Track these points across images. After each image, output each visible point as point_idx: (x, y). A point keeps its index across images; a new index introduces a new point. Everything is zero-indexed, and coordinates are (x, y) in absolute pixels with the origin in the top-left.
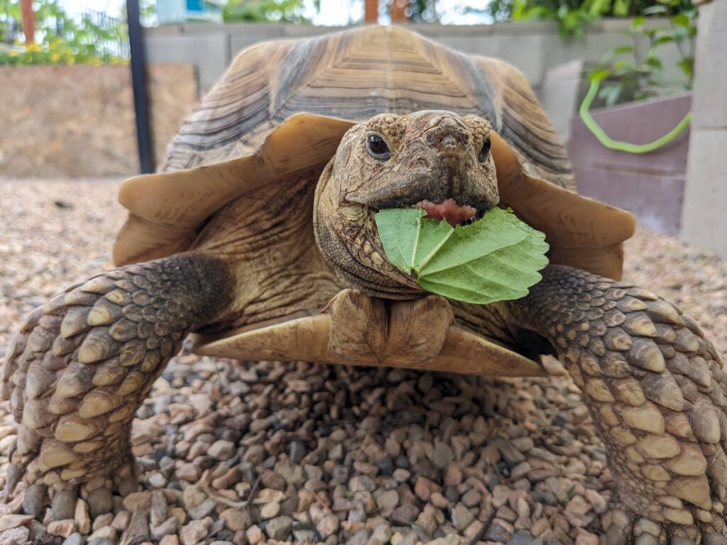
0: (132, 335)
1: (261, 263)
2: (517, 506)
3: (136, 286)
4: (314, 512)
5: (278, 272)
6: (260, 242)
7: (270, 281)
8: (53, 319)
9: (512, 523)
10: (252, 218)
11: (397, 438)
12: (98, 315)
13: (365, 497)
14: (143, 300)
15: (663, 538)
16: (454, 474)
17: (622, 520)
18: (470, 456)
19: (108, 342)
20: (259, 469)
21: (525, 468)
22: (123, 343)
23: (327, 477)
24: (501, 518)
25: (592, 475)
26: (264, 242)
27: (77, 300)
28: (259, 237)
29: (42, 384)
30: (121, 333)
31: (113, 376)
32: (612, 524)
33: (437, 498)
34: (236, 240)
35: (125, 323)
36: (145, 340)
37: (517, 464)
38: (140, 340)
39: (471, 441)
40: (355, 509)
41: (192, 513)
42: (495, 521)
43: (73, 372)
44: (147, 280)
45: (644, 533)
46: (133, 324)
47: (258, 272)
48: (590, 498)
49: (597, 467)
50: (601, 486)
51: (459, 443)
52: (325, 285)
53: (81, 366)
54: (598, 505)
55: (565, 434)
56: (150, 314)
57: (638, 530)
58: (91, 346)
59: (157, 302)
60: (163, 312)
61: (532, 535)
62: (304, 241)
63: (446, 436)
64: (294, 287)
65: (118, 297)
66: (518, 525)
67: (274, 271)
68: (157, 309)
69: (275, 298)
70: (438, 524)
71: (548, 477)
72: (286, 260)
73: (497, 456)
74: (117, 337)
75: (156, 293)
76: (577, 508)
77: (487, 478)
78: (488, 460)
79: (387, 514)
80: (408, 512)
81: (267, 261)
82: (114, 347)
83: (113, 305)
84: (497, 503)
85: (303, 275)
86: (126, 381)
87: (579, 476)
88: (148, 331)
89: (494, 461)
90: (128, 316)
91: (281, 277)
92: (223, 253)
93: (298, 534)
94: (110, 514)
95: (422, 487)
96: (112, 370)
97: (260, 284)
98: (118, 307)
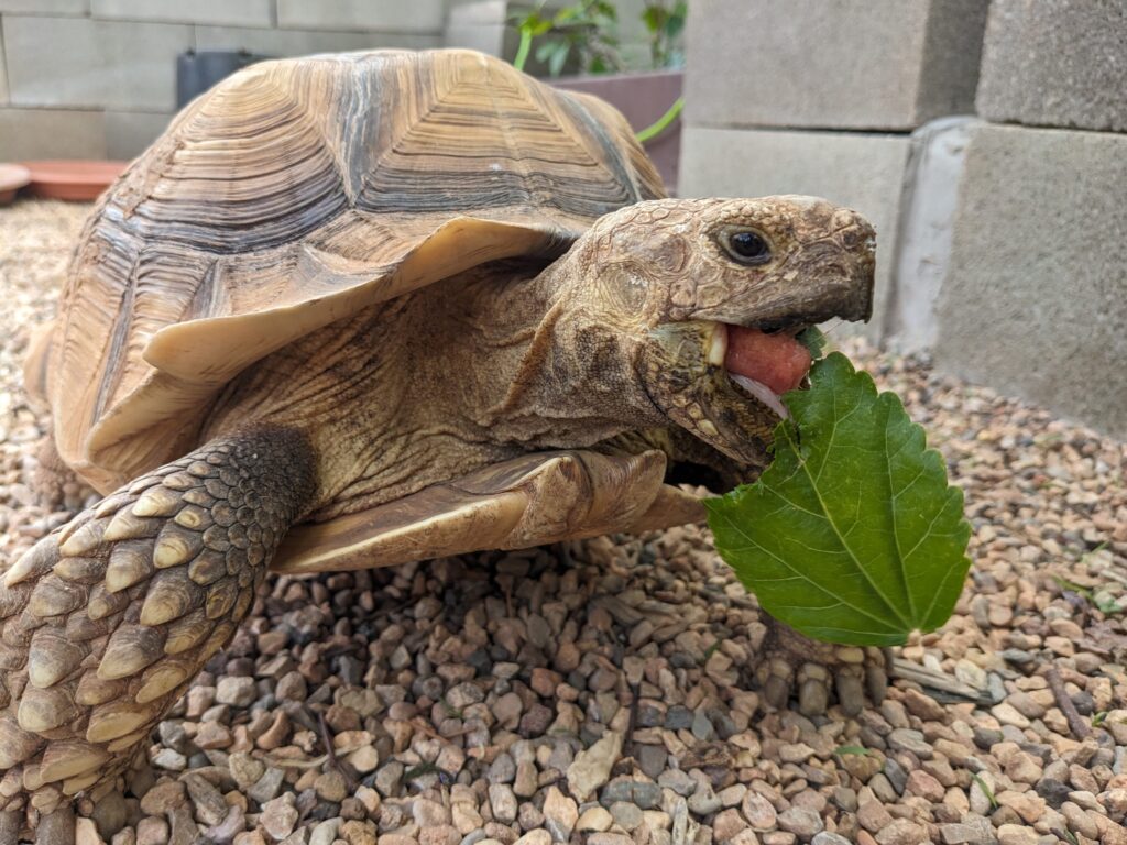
0: (219, 572)
1: (353, 423)
2: (658, 677)
3: (212, 496)
4: (423, 747)
5: (380, 435)
6: (349, 392)
7: (371, 449)
8: (87, 564)
9: (661, 700)
10: (338, 357)
11: (477, 620)
12: (168, 550)
13: (481, 710)
14: (225, 517)
15: (829, 682)
16: (568, 654)
17: (783, 669)
18: (571, 626)
19: (188, 589)
20: (314, 706)
21: (646, 629)
22: (208, 586)
23: (411, 697)
24: (647, 698)
25: (717, 621)
26: (354, 391)
27: (130, 532)
28: (347, 384)
29: (65, 664)
30: (204, 572)
31: (196, 637)
32: (772, 676)
33: (565, 690)
34: (315, 394)
35: (209, 557)
36: (237, 576)
37: (635, 625)
38: (230, 577)
39: (567, 605)
40: (476, 730)
41: (254, 792)
42: (641, 702)
43: (129, 641)
44: (223, 483)
45: (809, 679)
46: (219, 556)
47: (351, 438)
48: (730, 650)
49: (721, 610)
50: (730, 632)
51: (554, 611)
52: (446, 444)
53: (143, 629)
54: (739, 657)
55: (663, 574)
56: (238, 536)
57: (802, 677)
58: (160, 600)
59: (244, 516)
60: (254, 529)
61: (687, 709)
62: (401, 380)
63: (534, 606)
64: (408, 453)
65: (192, 519)
66: (670, 701)
67: (374, 434)
68: (245, 528)
69: (386, 472)
70: (579, 722)
71: (677, 634)
72: (386, 413)
73: (609, 621)
74: (201, 579)
75: (240, 503)
76: (718, 663)
77: (607, 650)
78: (600, 627)
79: (514, 725)
80: (541, 717)
81: (361, 419)
82: (197, 595)
83: (187, 532)
84: (635, 679)
85: (412, 432)
86: (211, 640)
87: (703, 625)
88: (239, 562)
89: (608, 626)
90: (212, 545)
91: (386, 441)
92: (299, 418)
93: (418, 782)
94: (128, 828)
95: (541, 680)
96: (195, 628)
97: (358, 455)
98: (195, 534)
